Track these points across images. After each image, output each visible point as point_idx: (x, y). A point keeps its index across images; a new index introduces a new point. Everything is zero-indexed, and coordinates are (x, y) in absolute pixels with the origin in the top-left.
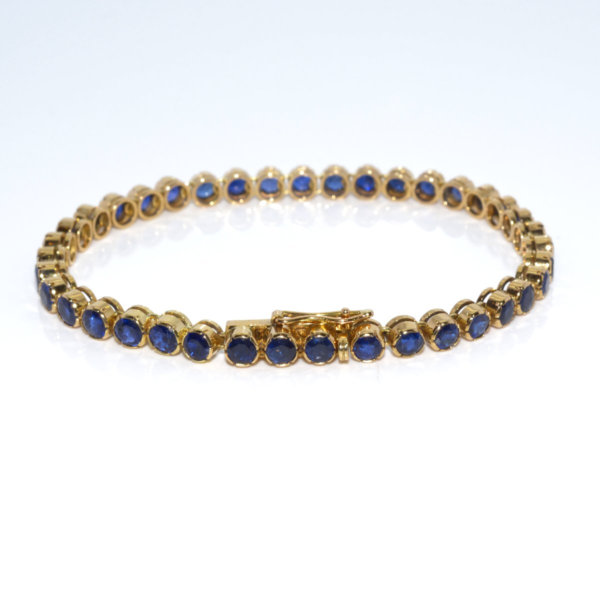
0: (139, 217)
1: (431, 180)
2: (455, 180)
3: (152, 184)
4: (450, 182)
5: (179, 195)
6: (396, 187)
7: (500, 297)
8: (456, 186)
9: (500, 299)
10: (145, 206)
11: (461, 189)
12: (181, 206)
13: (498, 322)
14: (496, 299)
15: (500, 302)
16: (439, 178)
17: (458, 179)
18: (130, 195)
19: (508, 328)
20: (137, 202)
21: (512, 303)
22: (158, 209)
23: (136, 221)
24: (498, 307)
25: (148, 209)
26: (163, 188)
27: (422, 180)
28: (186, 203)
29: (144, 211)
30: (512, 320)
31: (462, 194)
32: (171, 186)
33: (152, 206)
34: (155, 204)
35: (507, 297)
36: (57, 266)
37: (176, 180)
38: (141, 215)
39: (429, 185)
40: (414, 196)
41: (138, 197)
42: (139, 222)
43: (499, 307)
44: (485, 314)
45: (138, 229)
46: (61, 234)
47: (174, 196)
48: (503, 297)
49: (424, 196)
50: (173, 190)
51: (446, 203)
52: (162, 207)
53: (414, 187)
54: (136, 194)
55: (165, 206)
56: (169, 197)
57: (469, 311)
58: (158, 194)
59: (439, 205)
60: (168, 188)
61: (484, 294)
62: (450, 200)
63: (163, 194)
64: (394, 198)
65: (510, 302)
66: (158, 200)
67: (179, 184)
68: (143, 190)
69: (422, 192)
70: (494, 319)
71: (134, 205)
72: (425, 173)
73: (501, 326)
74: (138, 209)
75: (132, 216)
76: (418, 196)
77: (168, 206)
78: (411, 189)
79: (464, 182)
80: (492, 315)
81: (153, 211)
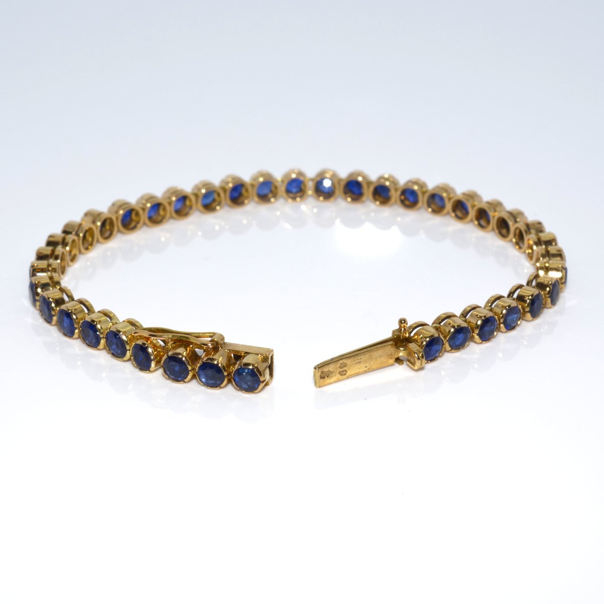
0: (145, 224)
1: (416, 188)
2: (438, 187)
3: (159, 192)
4: (434, 189)
5: (184, 204)
6: (381, 193)
7: (527, 292)
8: (440, 193)
9: (529, 293)
10: (152, 214)
11: (445, 195)
12: (186, 215)
13: (529, 315)
14: (525, 294)
15: (529, 296)
16: (422, 185)
17: (441, 186)
18: (138, 202)
19: (538, 321)
20: (144, 209)
21: (540, 296)
22: (164, 217)
23: (141, 227)
24: (526, 301)
25: (155, 217)
26: (169, 198)
27: (406, 187)
28: (191, 212)
29: (150, 218)
30: (541, 313)
31: (446, 201)
32: (176, 196)
33: (159, 215)
34: (162, 212)
35: (536, 291)
36: (51, 278)
37: (181, 191)
38: (147, 221)
39: (413, 193)
40: (399, 202)
41: (145, 205)
42: (145, 229)
43: (528, 301)
44: (517, 306)
45: (144, 236)
46: (50, 248)
47: (179, 205)
48: (531, 291)
49: (407, 203)
50: (178, 200)
51: (430, 210)
52: (168, 215)
53: (399, 193)
54: (144, 202)
55: (171, 213)
56: (175, 206)
57: (500, 304)
58: (165, 203)
59: (422, 211)
60: (174, 199)
61: (513, 290)
62: (433, 206)
63: (170, 203)
64: (378, 203)
65: (538, 295)
66: (164, 209)
67: (184, 194)
68: (150, 198)
69: (406, 199)
70: (525, 312)
71: (141, 212)
72: (410, 181)
73: (531, 318)
74: (144, 217)
75: (138, 222)
76: (402, 202)
77: (174, 215)
78: (395, 195)
79: (446, 189)
80: (523, 309)
81: (160, 218)
